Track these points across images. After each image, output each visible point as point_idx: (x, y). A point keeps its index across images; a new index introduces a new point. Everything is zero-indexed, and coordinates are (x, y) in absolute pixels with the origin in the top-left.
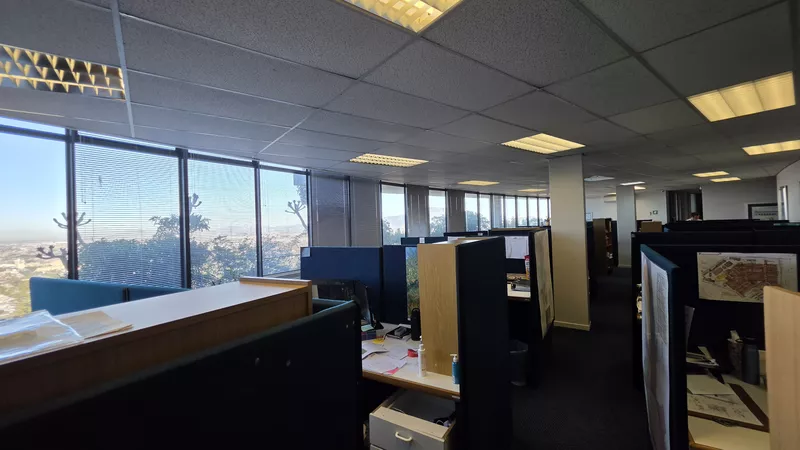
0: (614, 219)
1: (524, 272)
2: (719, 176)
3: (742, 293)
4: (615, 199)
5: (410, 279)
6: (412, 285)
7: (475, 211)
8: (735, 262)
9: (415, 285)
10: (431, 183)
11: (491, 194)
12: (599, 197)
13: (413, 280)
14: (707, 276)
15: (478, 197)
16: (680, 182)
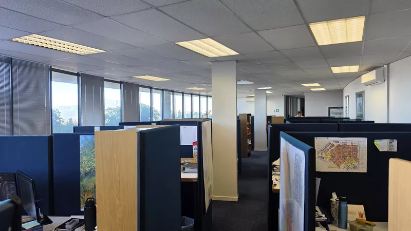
0: (252, 115)
1: (191, 156)
2: (315, 86)
3: (339, 166)
4: (253, 99)
5: (84, 168)
6: (87, 174)
7: (149, 104)
8: (336, 144)
9: (91, 173)
10: (106, 74)
11: (162, 90)
12: (243, 97)
13: (88, 169)
14: (320, 155)
15: (151, 92)
16: (293, 90)
